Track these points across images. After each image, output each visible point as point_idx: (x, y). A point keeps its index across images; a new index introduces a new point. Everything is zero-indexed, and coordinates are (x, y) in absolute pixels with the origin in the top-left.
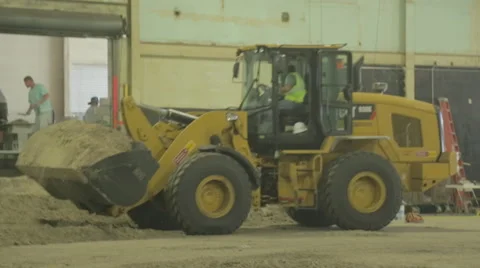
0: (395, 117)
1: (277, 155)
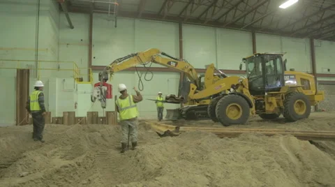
0: (301, 79)
1: (266, 94)
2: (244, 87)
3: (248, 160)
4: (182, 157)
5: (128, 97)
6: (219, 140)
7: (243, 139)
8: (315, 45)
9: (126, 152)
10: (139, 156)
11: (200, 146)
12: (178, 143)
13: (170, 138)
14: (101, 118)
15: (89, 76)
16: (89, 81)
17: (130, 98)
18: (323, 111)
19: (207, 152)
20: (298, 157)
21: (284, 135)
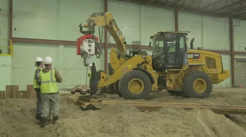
0: (207, 58)
1: (166, 71)
2: (147, 63)
3: (167, 133)
4: (103, 130)
5: (50, 71)
6: (140, 113)
7: (163, 113)
8: (234, 24)
9: (46, 127)
10: (59, 130)
11: (120, 119)
12: (100, 117)
13: (92, 111)
14: (22, 92)
15: (9, 49)
16: (9, 53)
17: (52, 73)
18: (240, 87)
19: (128, 125)
20: (214, 130)
21: (201, 109)
